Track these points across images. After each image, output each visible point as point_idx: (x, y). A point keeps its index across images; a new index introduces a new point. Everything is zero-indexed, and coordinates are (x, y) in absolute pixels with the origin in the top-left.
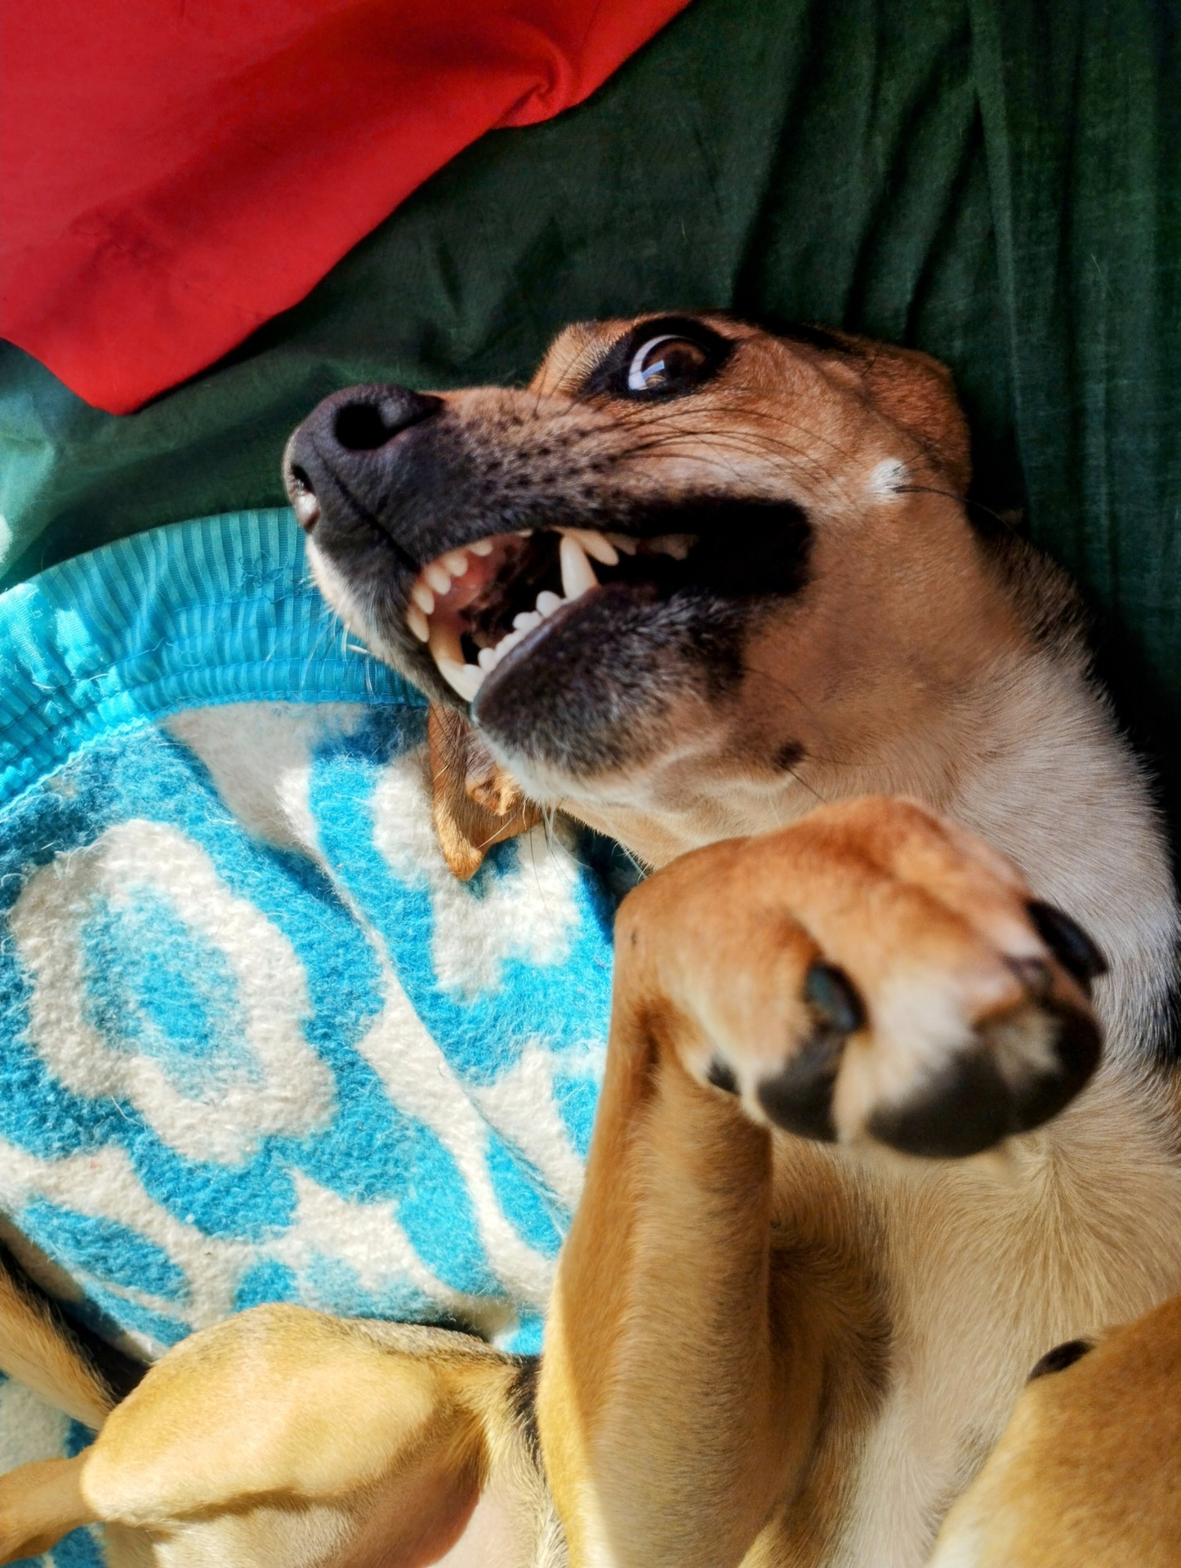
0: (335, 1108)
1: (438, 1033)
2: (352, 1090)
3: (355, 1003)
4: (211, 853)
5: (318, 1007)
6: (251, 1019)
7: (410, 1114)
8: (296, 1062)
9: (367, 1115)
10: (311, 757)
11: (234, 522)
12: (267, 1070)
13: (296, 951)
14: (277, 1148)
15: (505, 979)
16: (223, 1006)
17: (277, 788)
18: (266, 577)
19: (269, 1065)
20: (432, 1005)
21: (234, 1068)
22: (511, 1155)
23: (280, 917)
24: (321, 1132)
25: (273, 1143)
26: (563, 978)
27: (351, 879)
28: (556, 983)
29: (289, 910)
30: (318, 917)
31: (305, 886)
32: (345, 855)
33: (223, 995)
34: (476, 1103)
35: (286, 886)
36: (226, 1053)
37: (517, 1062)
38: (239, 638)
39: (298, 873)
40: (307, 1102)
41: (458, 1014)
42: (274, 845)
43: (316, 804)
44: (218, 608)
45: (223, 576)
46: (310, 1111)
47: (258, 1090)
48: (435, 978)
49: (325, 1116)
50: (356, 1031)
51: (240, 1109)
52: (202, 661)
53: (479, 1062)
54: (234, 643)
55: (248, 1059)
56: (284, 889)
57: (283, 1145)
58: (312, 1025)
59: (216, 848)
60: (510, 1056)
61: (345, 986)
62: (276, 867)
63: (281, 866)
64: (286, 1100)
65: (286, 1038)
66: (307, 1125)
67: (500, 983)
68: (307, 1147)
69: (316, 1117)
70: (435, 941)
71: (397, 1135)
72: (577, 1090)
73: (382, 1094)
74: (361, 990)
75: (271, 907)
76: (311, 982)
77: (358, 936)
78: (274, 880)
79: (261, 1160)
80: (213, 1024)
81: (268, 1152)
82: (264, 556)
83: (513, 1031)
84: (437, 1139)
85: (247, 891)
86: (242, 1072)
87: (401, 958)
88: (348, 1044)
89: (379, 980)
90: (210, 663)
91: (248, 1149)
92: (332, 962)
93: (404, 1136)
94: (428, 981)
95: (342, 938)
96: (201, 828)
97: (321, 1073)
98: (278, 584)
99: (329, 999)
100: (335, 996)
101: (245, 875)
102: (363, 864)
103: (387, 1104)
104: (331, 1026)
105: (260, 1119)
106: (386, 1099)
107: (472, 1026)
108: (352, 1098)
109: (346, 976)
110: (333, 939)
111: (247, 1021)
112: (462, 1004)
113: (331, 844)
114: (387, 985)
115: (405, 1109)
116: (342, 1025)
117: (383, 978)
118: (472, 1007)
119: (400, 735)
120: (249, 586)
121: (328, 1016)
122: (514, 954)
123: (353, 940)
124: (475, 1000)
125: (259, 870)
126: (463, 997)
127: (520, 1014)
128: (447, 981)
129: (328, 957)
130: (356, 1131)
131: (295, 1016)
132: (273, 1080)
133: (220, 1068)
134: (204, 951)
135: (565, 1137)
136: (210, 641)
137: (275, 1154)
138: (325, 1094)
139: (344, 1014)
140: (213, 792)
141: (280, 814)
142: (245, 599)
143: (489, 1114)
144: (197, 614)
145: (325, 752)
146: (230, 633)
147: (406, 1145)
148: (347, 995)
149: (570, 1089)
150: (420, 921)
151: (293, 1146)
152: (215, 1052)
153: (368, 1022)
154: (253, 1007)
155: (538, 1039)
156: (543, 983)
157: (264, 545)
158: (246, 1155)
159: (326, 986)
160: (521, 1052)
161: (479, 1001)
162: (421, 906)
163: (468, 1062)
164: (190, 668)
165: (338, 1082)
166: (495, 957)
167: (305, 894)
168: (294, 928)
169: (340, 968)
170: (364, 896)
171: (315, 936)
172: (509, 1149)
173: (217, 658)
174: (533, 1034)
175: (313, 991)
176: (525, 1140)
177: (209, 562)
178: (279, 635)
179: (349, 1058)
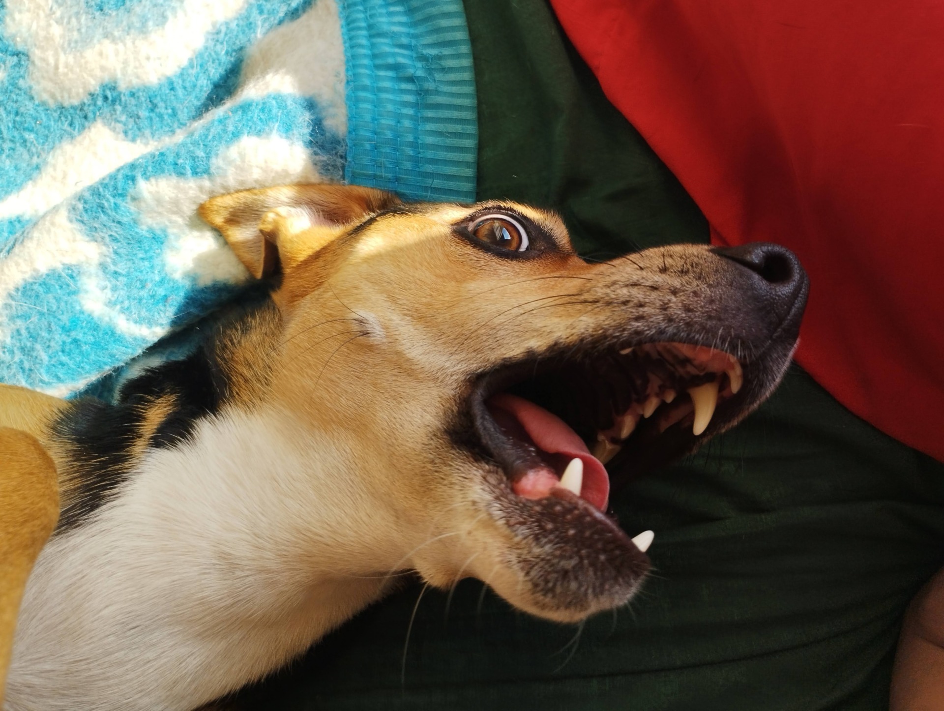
0: (52, 104)
1: (106, 181)
2: (66, 117)
3: (131, 120)
4: (238, 19)
5: (127, 93)
6: (116, 44)
7: (50, 159)
8: (85, 76)
9: (48, 127)
10: (307, 97)
11: (465, 49)
12: (78, 54)
13: (168, 78)
14: (19, 61)
15: (151, 230)
16: (125, 23)
17: (284, 70)
18: (430, 71)
19: (82, 56)
20: (127, 176)
21: (79, 30)
22: (17, 235)
23: (192, 67)
24: (33, 93)
25: (23, 58)
26: (156, 272)
27: (220, 121)
28: (152, 267)
29: (198, 74)
30: (194, 95)
31: (216, 86)
32: (237, 117)
33: (133, 23)
34: (55, 209)
35: (216, 72)
36: (90, 24)
37: (87, 239)
38: (388, 49)
39: (226, 82)
40: (56, 83)
41: (121, 195)
42: (244, 65)
43: (274, 98)
44: (408, 35)
45: (429, 40)
46: (49, 85)
47: (63, 48)
48: (147, 179)
49: (45, 97)
50: (111, 121)
51: (48, 33)
52: (371, 21)
53: (86, 210)
54: (385, 46)
55: (86, 41)
56: (213, 71)
57: (22, 65)
58: (113, 88)
59: (241, 23)
60: (92, 233)
61: (144, 113)
62: (229, 66)
63: (230, 69)
64: (56, 68)
65: (103, 69)
66: (38, 83)
67: (148, 227)
68: (21, 83)
69: (45, 90)
70: (174, 179)
71: (34, 150)
72: (71, 282)
73: (64, 138)
74: (141, 125)
75: (200, 61)
76: (146, 89)
77: (181, 124)
78: (220, 64)
79: (10, 49)
80: (110, 15)
81: (17, 54)
82: (443, 70)
83: (111, 236)
84: (31, 179)
85: (211, 44)
86: (76, 35)
87: (162, 154)
88: (101, 114)
89: (150, 138)
90: (370, 27)
91: (18, 39)
92: (161, 105)
93: (33, 155)
94: (145, 174)
95: (179, 112)
96: (255, 12)
97: (78, 94)
98: (425, 79)
99: (133, 102)
100: (136, 105)
101: (222, 43)
102: (231, 128)
103: (57, 142)
104: (114, 102)
105: (41, 48)
106: (60, 142)
107: (113, 205)
108: (60, 117)
109: (152, 114)
110: (178, 106)
111: (114, 40)
112: (129, 198)
113: (245, 108)
114: (147, 144)
115: (53, 156)
116: (115, 110)
117: (151, 142)
118: (126, 205)
119: (324, 158)
120: (423, 58)
121: (120, 100)
122: (172, 237)
123: (179, 120)
124: (133, 209)
125: (227, 53)
126: (134, 199)
127: (126, 241)
128: (145, 188)
129: (165, 102)
130: (36, 119)
131: (119, 75)
132: (71, 59)
133: (78, 20)
134: (165, 10)
135: (34, 274)
136: (385, 28)
137: (15, 59)
138: (62, 97)
139: (123, 112)
140: (280, 22)
141: (264, 72)
142: (415, 55)
143: (48, 218)
144: (404, 19)
145: (311, 105)
146: (391, 43)
147: (26, 156)
148: (137, 115)
149: (72, 277)
150: (188, 167)
151: (22, 73)
152: (90, 16)
153: (117, 130)
154: (125, 45)
155: (107, 253)
156: (151, 257)
157: (451, 70)
158: (14, 37)
159: (143, 99)
160: (96, 241)
161: (132, 211)
162: (200, 170)
163: (85, 202)
164: (366, 12)
165: (73, 107)
166: (167, 223)
167: (211, 87)
168: (185, 77)
169: (157, 110)
170: (208, 130)
171: (180, 92)
172: (23, 233)
173: (374, 33)
174: (111, 250)
175: (139, 90)
176: (30, 245)
177: (438, 30)
178: (392, 79)
179: (90, 115)
